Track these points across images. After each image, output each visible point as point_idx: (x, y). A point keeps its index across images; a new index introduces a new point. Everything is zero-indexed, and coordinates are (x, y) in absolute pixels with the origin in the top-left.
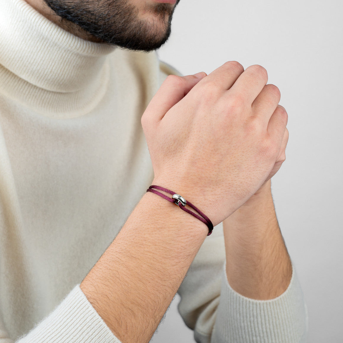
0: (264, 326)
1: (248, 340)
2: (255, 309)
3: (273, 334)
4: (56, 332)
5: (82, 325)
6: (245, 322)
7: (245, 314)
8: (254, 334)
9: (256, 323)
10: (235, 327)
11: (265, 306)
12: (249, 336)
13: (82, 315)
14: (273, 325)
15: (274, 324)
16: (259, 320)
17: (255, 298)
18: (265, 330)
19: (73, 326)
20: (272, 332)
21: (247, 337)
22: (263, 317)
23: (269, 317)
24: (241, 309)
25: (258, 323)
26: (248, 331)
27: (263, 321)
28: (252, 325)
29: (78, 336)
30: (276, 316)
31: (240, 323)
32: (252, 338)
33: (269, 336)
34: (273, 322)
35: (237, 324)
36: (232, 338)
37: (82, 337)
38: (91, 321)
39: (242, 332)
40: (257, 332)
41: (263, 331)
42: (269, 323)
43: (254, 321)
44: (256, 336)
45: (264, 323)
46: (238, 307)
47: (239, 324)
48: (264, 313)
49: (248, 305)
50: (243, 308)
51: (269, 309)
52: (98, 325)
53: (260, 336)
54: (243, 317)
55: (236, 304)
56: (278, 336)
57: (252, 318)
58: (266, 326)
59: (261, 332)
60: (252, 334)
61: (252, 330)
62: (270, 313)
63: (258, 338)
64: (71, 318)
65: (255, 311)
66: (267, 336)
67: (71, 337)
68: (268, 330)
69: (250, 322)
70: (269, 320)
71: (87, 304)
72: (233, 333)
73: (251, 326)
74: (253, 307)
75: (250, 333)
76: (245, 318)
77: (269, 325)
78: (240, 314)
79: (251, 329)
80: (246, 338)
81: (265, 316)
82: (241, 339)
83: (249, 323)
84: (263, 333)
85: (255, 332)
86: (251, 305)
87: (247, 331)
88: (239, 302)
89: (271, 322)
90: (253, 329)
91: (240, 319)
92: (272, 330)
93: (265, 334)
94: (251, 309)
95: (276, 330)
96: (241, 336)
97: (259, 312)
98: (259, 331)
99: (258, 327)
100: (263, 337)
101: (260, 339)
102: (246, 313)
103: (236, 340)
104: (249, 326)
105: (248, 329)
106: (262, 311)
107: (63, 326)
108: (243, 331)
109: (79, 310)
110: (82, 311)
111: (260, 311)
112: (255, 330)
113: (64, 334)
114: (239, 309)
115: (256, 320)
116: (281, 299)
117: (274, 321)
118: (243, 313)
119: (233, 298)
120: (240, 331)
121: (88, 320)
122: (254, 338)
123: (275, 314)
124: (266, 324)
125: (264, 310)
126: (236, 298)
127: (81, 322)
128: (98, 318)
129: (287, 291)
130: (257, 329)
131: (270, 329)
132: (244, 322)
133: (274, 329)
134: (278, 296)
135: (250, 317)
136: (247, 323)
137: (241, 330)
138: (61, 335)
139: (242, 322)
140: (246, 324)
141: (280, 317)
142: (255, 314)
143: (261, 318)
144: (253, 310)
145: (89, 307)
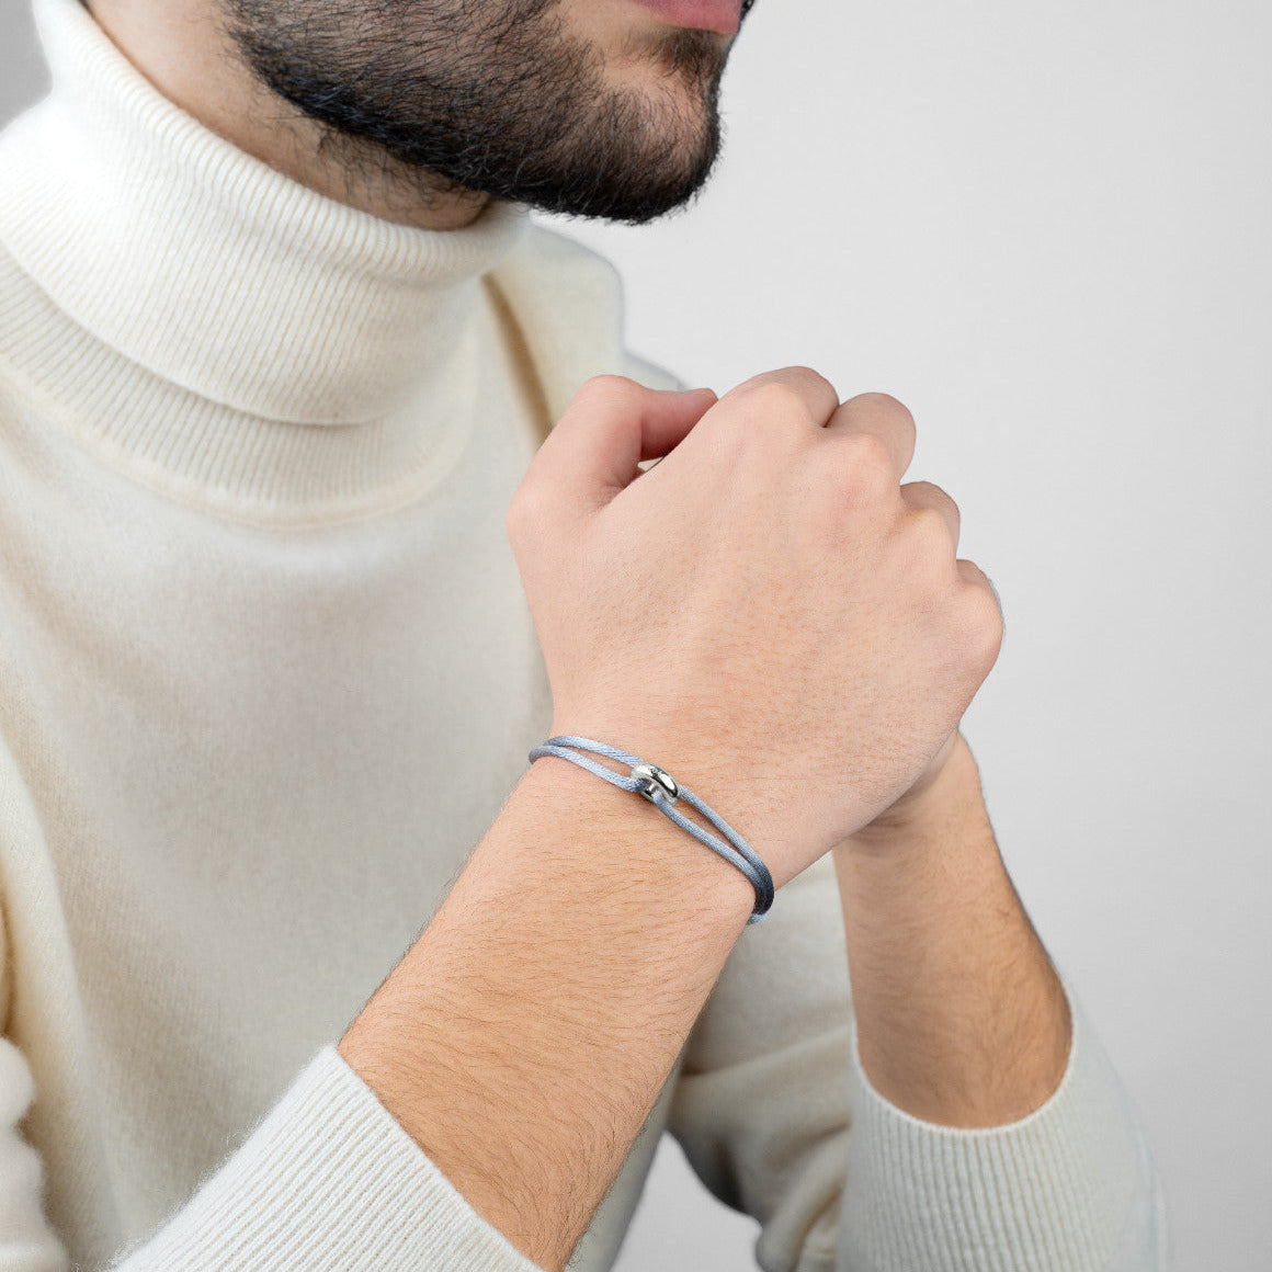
0: (996, 1212)
1: (948, 1261)
2: (961, 1158)
3: (1027, 1236)
4: (275, 1225)
5: (369, 1195)
6: (934, 1203)
7: (930, 1179)
8: (966, 1240)
9: (969, 1204)
10: (902, 1221)
11: (994, 1145)
12: (950, 1248)
13: (368, 1160)
14: (1024, 1205)
15: (1030, 1203)
16: (979, 1192)
17: (960, 1125)
18: (999, 1224)
19: (336, 1199)
20: (1025, 1229)
21: (945, 1251)
22: (990, 1184)
23: (1008, 1182)
24: (917, 1162)
25: (975, 1205)
26: (946, 1232)
27: (992, 1195)
28: (958, 1210)
29: (355, 1232)
30: (1033, 1174)
31: (918, 1206)
32: (962, 1253)
33: (1016, 1243)
34: (1023, 1197)
35: (909, 1212)
36: (896, 1260)
37: (369, 1234)
38: (399, 1177)
39: (925, 1238)
40: (976, 1233)
41: (992, 1227)
42: (1011, 1200)
43: (961, 1198)
44: (972, 1246)
45: (994, 1202)
46: (906, 1156)
47: (914, 1212)
48: (992, 1168)
49: (938, 1149)
50: (922, 1157)
51: (1008, 1157)
52: (422, 1190)
53: (985, 1246)
54: (926, 1189)
55: (900, 1146)
56: (1044, 1240)
57: (955, 1191)
58: (1002, 1211)
59: (988, 1231)
60: (960, 1241)
61: (957, 1230)
62: (1011, 1170)
63: (981, 1252)
64: (323, 1173)
65: (962, 1166)
66: (1010, 1243)
67: (331, 1238)
68: (1011, 1225)
69: (950, 1202)
70: (1010, 1193)
71: (381, 1120)
72: (898, 1244)
73: (953, 1215)
74: (955, 1153)
75: (954, 1238)
76: (932, 1192)
77: (1013, 1205)
78: (914, 1180)
79: (956, 1224)
80: (940, 1254)
81: (995, 1178)
82: (925, 1259)
83: (946, 1207)
84: (995, 1235)
85: (969, 1232)
86: (948, 1148)
87: (941, 1232)
88: (910, 1142)
89: (1017, 1195)
90: (961, 1225)
91: (917, 1197)
92: (1023, 1222)
93: (1002, 1236)
94: (949, 1159)
95: (1034, 1222)
96: (923, 1248)
97: (974, 1166)
98: (980, 1228)
99: (977, 1217)
100: (997, 1245)
101: (988, 1254)
102: (935, 1176)
103: (910, 1261)
104: (949, 1216)
105: (945, 1226)
106: (986, 1164)
107: (298, 1201)
108: (930, 1232)
109: (352, 1141)
110: (363, 1146)
111: (980, 1162)
112: (967, 1225)
113: (304, 1231)
114: (911, 1162)
115: (967, 1195)
116: (1042, 1119)
117: (1028, 1193)
118: (924, 1175)
119: (889, 1131)
120: (920, 1234)
121: (388, 1175)
122: (968, 1253)
123: (1027, 1171)
124: (1000, 1204)
125: (991, 1161)
126: (899, 1130)
127: (363, 1183)
128: (423, 1167)
129: (1060, 1092)
130: (973, 1222)
131: (1016, 1220)
132: (928, 1203)
133: (1027, 1218)
134: (1032, 1111)
135: (948, 1187)
136: (940, 1207)
137: (924, 1232)
138: (293, 1234)
139: (923, 1202)
140: (936, 1211)
141: (1044, 1177)
142: (964, 1174)
143: (984, 1185)
144: (955, 1163)
145: (389, 1130)
